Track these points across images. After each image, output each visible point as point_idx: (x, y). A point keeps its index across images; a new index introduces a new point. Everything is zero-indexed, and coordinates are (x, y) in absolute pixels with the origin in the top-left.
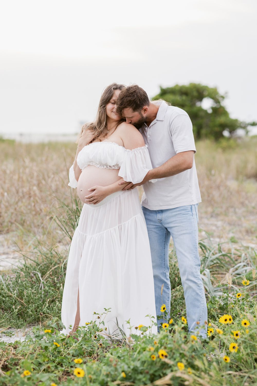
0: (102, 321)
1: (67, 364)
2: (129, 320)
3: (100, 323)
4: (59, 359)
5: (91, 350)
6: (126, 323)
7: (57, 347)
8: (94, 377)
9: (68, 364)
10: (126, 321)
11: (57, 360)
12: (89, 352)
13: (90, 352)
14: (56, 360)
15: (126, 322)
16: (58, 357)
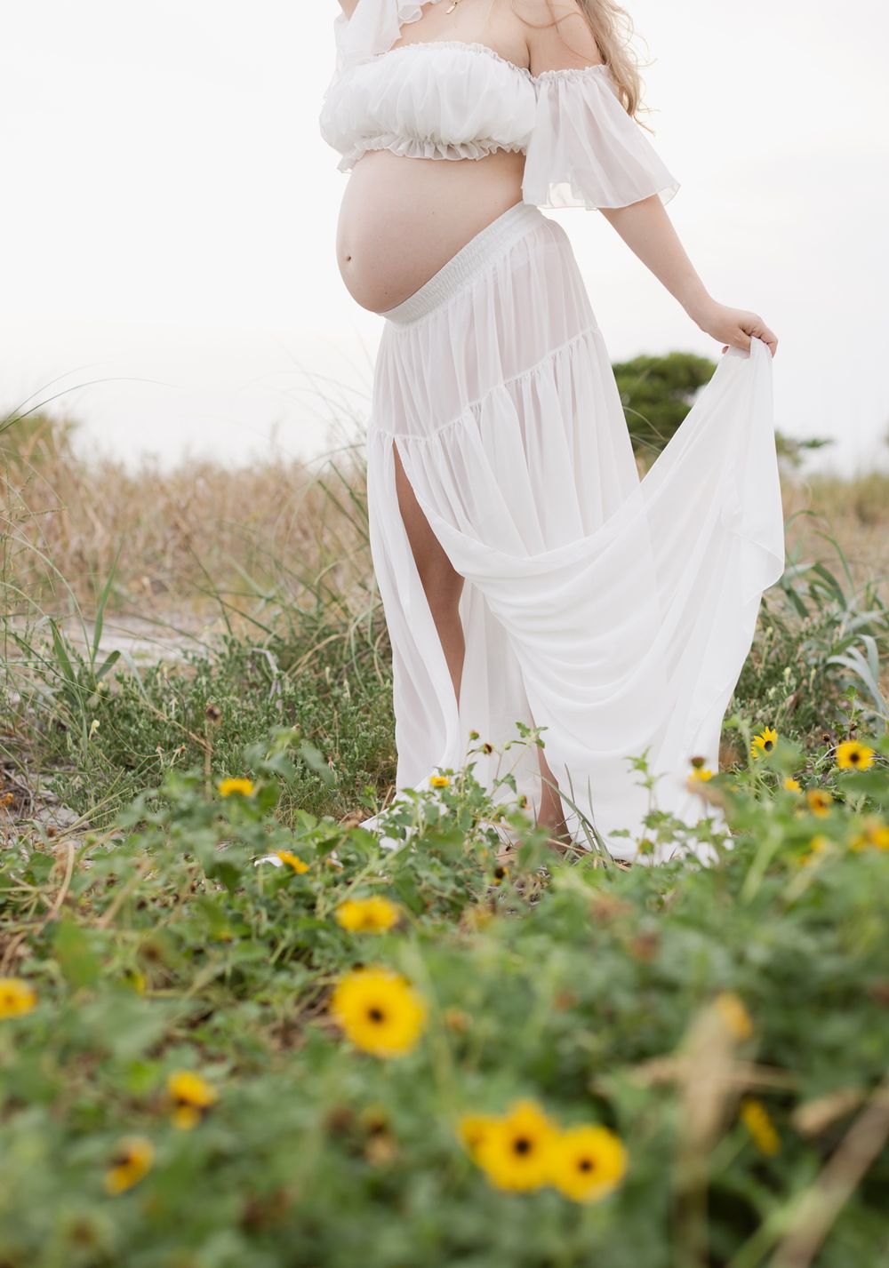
0: (505, 775)
1: (335, 952)
2: (644, 756)
3: (495, 781)
4: (300, 930)
5: (460, 890)
6: (631, 767)
7: (294, 875)
8: (485, 1028)
9: (341, 953)
10: (629, 758)
11: (289, 933)
12: (448, 900)
13: (452, 898)
14: (283, 936)
15: (630, 762)
16: (290, 922)
